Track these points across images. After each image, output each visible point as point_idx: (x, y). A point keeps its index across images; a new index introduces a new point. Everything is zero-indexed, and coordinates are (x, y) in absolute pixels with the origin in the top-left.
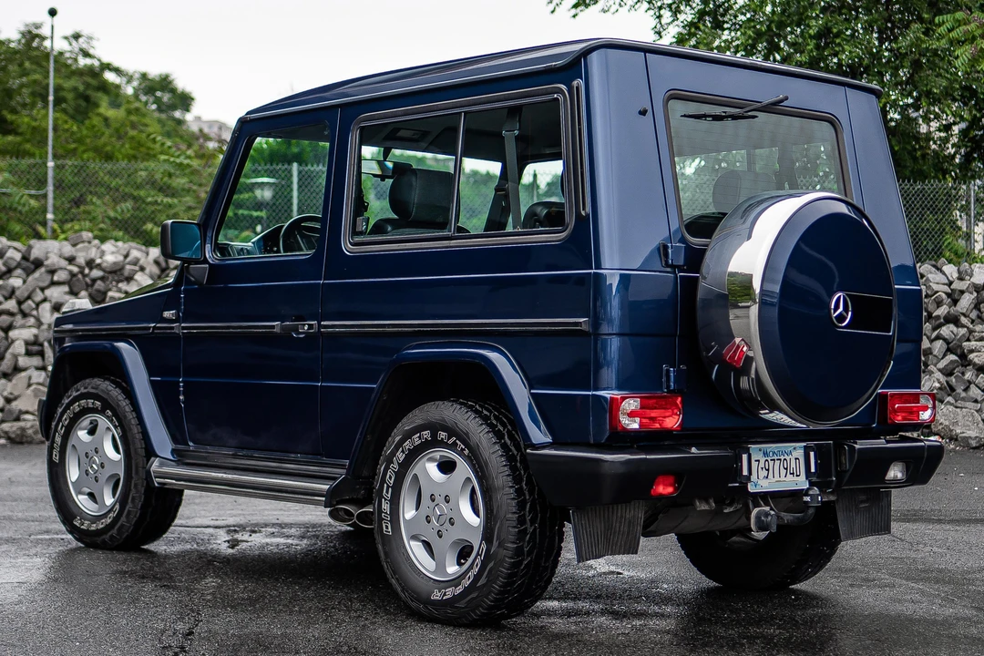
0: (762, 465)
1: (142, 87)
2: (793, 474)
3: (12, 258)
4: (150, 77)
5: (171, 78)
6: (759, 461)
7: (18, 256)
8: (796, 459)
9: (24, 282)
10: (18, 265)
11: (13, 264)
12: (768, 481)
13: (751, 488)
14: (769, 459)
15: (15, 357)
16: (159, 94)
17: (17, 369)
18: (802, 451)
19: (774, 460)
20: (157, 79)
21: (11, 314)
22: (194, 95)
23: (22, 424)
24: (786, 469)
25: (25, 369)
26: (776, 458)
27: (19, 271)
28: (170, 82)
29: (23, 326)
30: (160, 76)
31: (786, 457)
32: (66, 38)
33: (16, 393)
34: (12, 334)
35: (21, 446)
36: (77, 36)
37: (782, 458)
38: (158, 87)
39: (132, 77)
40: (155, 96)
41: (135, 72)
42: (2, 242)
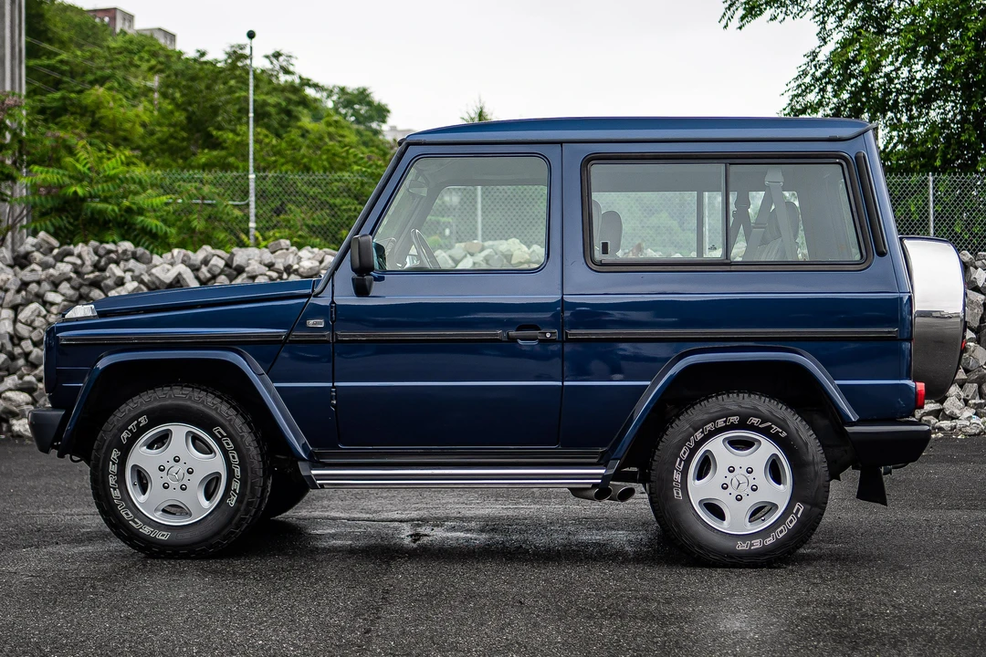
1: (342, 100)
3: (215, 266)
4: (349, 91)
5: (368, 91)
7: (221, 263)
10: (222, 272)
11: (217, 271)
16: (357, 107)
20: (356, 92)
22: (389, 108)
27: (223, 277)
28: (368, 95)
30: (358, 89)
32: (267, 57)
36: (277, 55)
38: (356, 100)
39: (331, 91)
40: (354, 109)
41: (334, 87)
42: (206, 250)
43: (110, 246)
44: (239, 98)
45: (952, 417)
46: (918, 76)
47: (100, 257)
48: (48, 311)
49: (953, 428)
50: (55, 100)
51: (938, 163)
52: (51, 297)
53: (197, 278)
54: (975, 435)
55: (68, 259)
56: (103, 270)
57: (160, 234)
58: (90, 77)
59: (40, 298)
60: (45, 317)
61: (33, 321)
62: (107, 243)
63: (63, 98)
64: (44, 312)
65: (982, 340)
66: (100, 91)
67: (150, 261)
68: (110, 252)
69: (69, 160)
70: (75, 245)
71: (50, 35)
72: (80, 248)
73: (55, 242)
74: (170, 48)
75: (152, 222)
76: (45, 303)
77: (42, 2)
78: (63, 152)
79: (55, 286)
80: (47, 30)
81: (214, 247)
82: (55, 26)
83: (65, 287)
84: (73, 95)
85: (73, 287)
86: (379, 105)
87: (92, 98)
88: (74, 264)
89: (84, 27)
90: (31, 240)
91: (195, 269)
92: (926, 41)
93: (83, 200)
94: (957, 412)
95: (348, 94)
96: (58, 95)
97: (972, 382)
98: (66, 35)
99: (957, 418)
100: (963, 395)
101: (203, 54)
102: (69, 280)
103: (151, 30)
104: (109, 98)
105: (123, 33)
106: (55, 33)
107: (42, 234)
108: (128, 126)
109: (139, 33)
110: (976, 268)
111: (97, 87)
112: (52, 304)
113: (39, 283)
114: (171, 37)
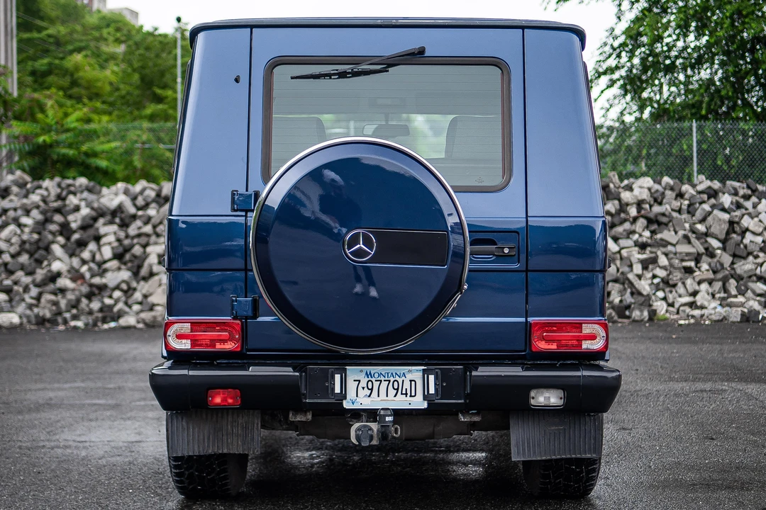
0: (363, 383)
2: (406, 394)
3: (148, 196)
6: (359, 381)
7: (153, 194)
8: (411, 381)
9: (158, 211)
10: (154, 201)
11: (150, 200)
12: (370, 399)
13: (347, 405)
14: (373, 380)
15: (151, 266)
17: (152, 274)
18: (421, 374)
19: (381, 381)
21: (148, 235)
23: (153, 313)
24: (397, 389)
25: (157, 274)
26: (382, 378)
27: (153, 205)
29: (156, 243)
31: (397, 378)
33: (151, 291)
34: (149, 249)
35: (153, 330)
37: (392, 379)
42: (142, 184)
43: (69, 181)
45: (702, 307)
46: (692, 45)
47: (62, 189)
48: (22, 231)
49: (702, 316)
50: (42, 65)
51: (704, 112)
52: (24, 220)
53: (135, 205)
54: (718, 321)
55: (38, 191)
56: (64, 199)
57: (110, 170)
58: (70, 47)
59: (16, 221)
60: (19, 236)
61: (10, 239)
62: (68, 178)
63: (50, 64)
64: (18, 231)
65: (727, 248)
66: (78, 57)
67: (100, 192)
68: (69, 186)
69: (40, 116)
70: (44, 180)
71: (41, 14)
72: (46, 183)
73: (28, 178)
74: (133, 23)
75: (103, 163)
76: (20, 225)
78: (37, 110)
79: (27, 212)
80: (39, 10)
81: (149, 181)
82: (45, 7)
83: (35, 213)
84: (57, 61)
85: (42, 213)
87: (72, 63)
88: (42, 196)
89: (68, 7)
90: (10, 177)
91: (134, 199)
92: (697, 18)
93: (51, 146)
94: (706, 304)
96: (45, 61)
97: (719, 280)
98: (53, 14)
99: (706, 308)
100: (710, 291)
101: (156, 29)
102: (38, 207)
103: (122, 9)
104: (85, 63)
105: (99, 11)
106: (45, 12)
107: (19, 173)
108: (99, 84)
109: (112, 12)
110: (724, 193)
111: (75, 54)
112: (25, 226)
113: (15, 209)
114: (135, 14)
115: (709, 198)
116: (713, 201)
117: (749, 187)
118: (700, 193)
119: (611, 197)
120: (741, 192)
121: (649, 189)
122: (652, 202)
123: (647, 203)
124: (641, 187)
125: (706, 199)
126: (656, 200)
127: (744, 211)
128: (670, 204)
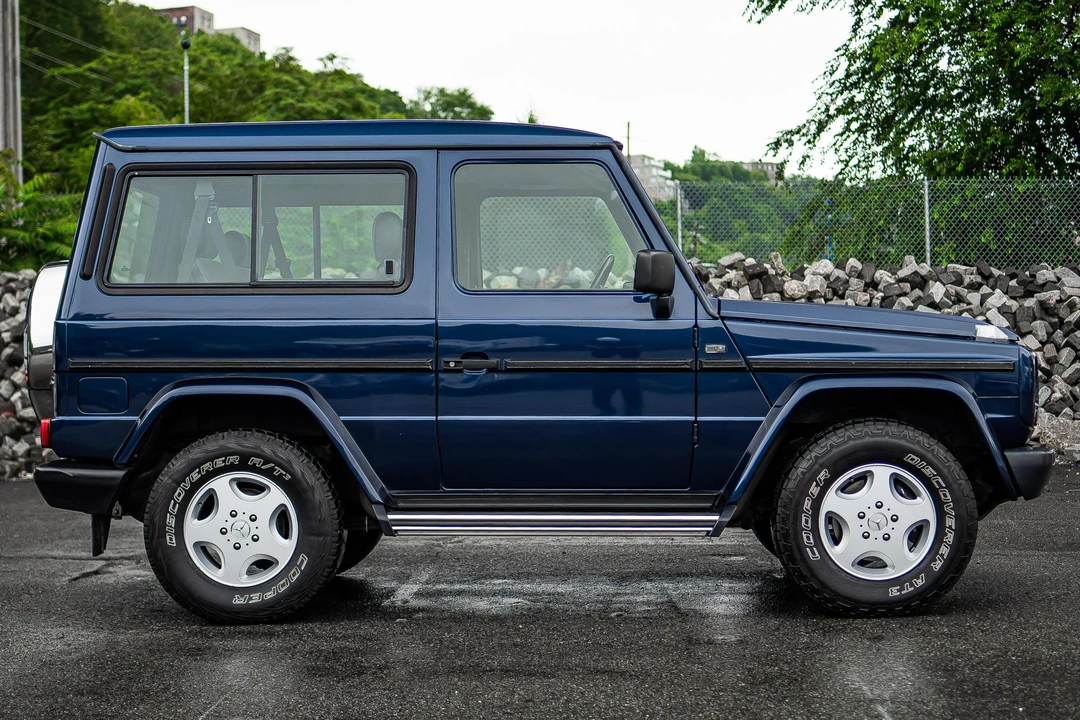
1: (441, 102)
4: (449, 92)
5: (469, 93)
16: (457, 109)
20: (456, 93)
22: (492, 109)
28: (469, 97)
30: (459, 91)
32: (321, 59)
36: (332, 58)
38: (456, 102)
39: (429, 93)
40: (454, 112)
41: (432, 89)
43: (12, 275)
44: (286, 105)
50: (81, 112)
58: (121, 86)
62: (10, 271)
63: (91, 110)
66: (130, 101)
71: (108, 39)
74: (252, 49)
77: (98, 3)
80: (104, 34)
82: (114, 29)
84: (101, 106)
86: (482, 106)
87: (123, 108)
89: (146, 29)
95: (447, 95)
96: (86, 106)
98: (125, 39)
103: (232, 29)
104: (141, 109)
105: (202, 33)
106: (112, 36)
109: (220, 35)
110: (936, 281)
111: (128, 96)
114: (255, 37)
115: (913, 289)
116: (918, 292)
117: (980, 273)
118: (900, 280)
119: (769, 288)
120: (967, 280)
121: (827, 277)
122: (829, 296)
123: (821, 297)
124: (814, 274)
125: (908, 290)
126: (835, 293)
127: (964, 306)
128: (853, 297)
